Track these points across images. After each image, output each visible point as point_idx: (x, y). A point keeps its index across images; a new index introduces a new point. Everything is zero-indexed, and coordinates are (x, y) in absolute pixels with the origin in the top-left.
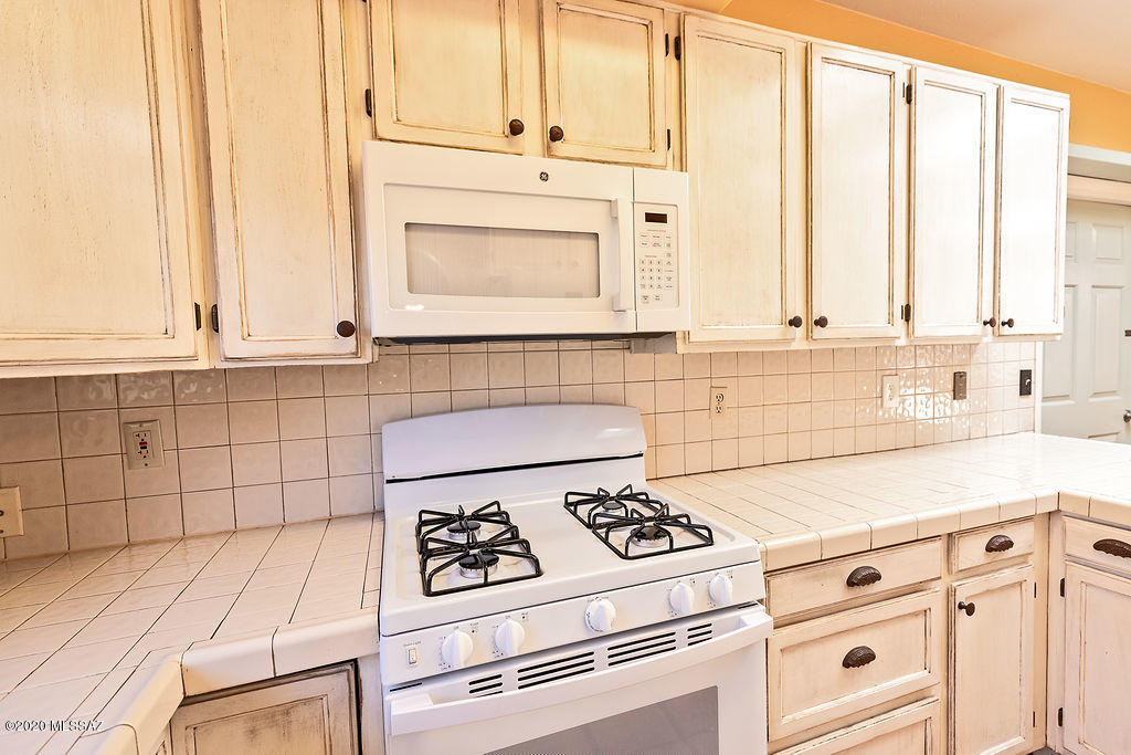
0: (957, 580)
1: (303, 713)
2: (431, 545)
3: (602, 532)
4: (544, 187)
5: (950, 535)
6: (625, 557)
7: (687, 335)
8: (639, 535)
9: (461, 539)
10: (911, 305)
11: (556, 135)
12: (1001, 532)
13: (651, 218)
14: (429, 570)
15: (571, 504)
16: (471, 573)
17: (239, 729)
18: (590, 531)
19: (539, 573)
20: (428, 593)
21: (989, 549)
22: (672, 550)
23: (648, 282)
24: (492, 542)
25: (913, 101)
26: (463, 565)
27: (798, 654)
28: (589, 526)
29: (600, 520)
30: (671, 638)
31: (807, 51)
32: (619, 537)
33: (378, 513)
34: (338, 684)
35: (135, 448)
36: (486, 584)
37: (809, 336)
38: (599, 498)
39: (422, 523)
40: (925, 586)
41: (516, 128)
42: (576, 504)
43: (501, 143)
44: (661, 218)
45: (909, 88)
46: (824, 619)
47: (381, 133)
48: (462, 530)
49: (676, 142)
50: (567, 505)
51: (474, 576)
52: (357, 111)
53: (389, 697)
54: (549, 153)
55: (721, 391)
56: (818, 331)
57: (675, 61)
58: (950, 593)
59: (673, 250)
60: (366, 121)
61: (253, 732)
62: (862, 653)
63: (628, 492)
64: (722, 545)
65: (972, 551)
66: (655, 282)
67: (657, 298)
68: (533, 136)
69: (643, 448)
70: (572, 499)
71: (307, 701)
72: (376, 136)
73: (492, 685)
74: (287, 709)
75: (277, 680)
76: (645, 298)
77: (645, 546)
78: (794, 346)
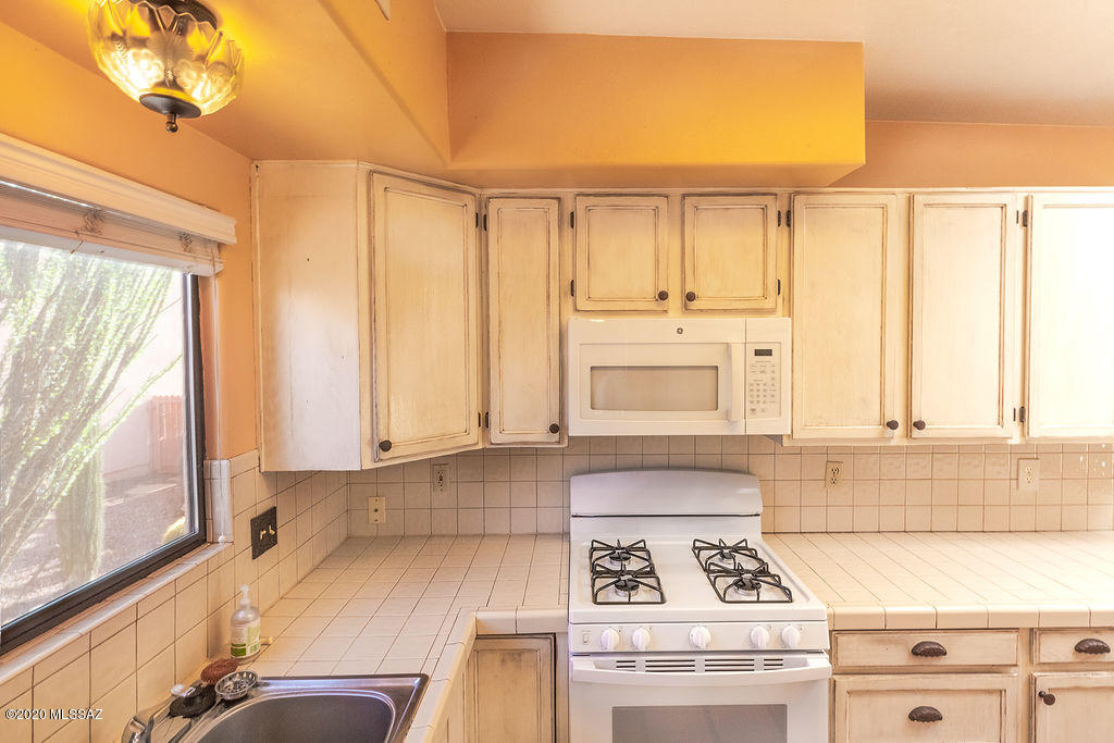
0: (1042, 671)
1: (526, 656)
2: (598, 569)
3: (712, 576)
4: (679, 338)
5: (1032, 629)
6: (723, 600)
7: (791, 436)
8: (740, 585)
9: (616, 566)
10: (1026, 408)
11: (691, 297)
12: (1096, 636)
13: (758, 353)
14: (596, 588)
15: (697, 548)
16: (621, 593)
17: (497, 658)
18: (704, 575)
19: (663, 601)
20: (595, 602)
21: (1079, 649)
22: (758, 602)
23: (755, 399)
24: (636, 574)
25: (1029, 226)
26: (617, 586)
27: (866, 700)
28: (705, 570)
29: (712, 567)
30: (752, 662)
31: (910, 201)
32: (722, 583)
33: (565, 535)
34: (545, 645)
35: (436, 481)
36: (629, 603)
37: (908, 435)
38: (720, 548)
39: (593, 549)
40: (1003, 669)
41: (663, 296)
42: (700, 549)
43: (653, 306)
44: (768, 353)
45: (1025, 214)
46: (890, 677)
47: (579, 308)
48: (618, 559)
49: (784, 289)
50: (695, 548)
51: (622, 596)
52: (566, 295)
53: (572, 659)
54: (686, 308)
55: (836, 466)
56: (916, 433)
57: (787, 228)
58: (1031, 681)
59: (777, 375)
60: (570, 299)
61: (503, 661)
62: (928, 711)
63: (744, 544)
64: (799, 605)
65: (1059, 649)
66: (761, 399)
67: (763, 411)
68: (675, 300)
69: (760, 510)
70: (698, 544)
71: (530, 651)
72: (576, 310)
73: (630, 666)
74: (520, 652)
75: (516, 636)
76: (753, 410)
77: (742, 595)
78: (893, 443)
